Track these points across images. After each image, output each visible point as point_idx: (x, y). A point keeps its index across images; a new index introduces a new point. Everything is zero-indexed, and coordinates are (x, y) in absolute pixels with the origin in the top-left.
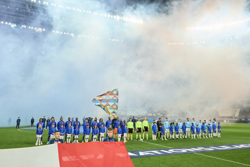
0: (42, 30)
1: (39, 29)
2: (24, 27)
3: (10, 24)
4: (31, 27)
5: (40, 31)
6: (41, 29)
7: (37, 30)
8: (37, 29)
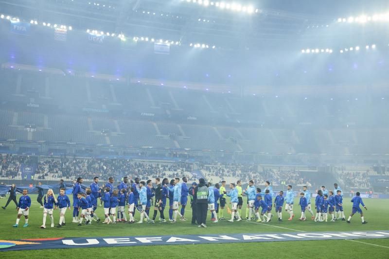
0: (67, 28)
1: (62, 26)
2: (34, 23)
3: (8, 18)
4: (47, 24)
5: (63, 31)
6: (65, 27)
7: (58, 29)
8: (57, 27)
